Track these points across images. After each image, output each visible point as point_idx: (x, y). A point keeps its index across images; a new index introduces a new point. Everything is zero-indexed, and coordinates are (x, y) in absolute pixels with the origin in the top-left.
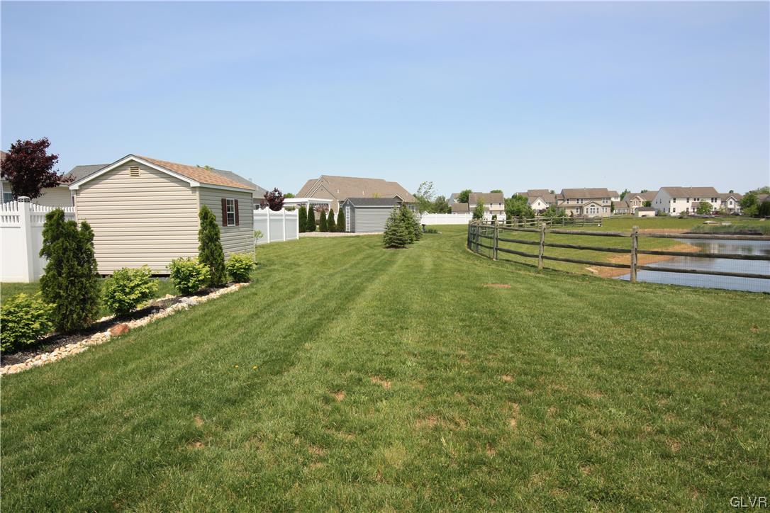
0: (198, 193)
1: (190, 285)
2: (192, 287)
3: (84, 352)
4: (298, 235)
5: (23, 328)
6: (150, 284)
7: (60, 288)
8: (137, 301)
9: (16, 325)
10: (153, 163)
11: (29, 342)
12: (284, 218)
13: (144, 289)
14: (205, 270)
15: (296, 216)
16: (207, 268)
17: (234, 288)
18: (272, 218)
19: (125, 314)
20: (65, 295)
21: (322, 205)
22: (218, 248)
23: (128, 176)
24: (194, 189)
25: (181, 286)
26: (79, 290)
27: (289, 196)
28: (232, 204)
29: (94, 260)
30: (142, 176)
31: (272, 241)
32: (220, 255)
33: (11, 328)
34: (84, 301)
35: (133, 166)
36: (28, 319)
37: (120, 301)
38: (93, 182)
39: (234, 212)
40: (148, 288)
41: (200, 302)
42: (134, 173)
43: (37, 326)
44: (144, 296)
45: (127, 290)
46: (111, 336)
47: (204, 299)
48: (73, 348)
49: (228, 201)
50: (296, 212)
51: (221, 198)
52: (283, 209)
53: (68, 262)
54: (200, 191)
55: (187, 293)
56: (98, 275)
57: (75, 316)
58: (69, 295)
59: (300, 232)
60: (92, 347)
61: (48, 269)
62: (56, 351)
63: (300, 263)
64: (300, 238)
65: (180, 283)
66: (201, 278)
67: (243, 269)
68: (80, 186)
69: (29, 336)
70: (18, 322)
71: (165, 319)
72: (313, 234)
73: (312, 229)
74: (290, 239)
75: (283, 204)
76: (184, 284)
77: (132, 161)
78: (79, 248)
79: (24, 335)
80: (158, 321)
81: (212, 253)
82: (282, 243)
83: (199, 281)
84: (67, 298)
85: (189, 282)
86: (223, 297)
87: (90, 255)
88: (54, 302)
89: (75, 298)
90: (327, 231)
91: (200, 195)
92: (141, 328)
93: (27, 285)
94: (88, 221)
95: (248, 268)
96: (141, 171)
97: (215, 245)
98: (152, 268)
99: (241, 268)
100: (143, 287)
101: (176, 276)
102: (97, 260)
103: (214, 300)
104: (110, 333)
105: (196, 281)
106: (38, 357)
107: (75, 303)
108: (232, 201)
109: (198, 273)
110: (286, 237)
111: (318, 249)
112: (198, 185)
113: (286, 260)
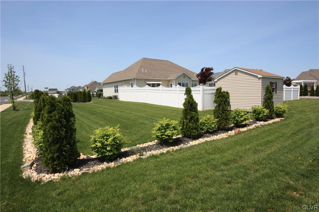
0: (261, 80)
1: (260, 117)
2: (261, 118)
3: (227, 137)
4: (299, 97)
5: (209, 126)
6: (247, 115)
7: (219, 114)
8: (243, 121)
9: (207, 125)
10: (243, 70)
11: (211, 131)
12: (292, 89)
13: (245, 117)
14: (266, 111)
15: (298, 88)
16: (267, 111)
17: (277, 120)
18: (286, 89)
19: (238, 125)
20: (221, 116)
21: (310, 83)
22: (271, 102)
23: (234, 75)
24: (259, 78)
25: (256, 117)
26: (225, 115)
27: (294, 80)
28: (274, 84)
29: (230, 105)
30: (239, 75)
31: (286, 100)
32: (272, 105)
33: (206, 126)
34: (226, 119)
35: (236, 71)
36: (211, 123)
37: (237, 120)
38: (222, 78)
39: (275, 87)
40: (246, 117)
41: (265, 124)
42: (236, 74)
43: (213, 126)
44: (245, 120)
45: (239, 117)
46: (235, 133)
47: (266, 123)
48: (223, 135)
49: (273, 82)
50: (299, 87)
51: (269, 82)
52: (292, 86)
53: (222, 105)
54: (262, 79)
55: (258, 119)
56: (231, 110)
57: (223, 124)
58: (222, 117)
59: (300, 96)
60: (229, 136)
61: (216, 107)
62: (219, 136)
63: (306, 111)
64: (300, 99)
65: (255, 115)
66: (265, 114)
67: (282, 112)
68: (217, 80)
69: (211, 129)
70: (208, 124)
71: (252, 129)
72: (306, 97)
73: (306, 95)
74: (295, 99)
75: (291, 83)
76: (257, 116)
77: (236, 69)
78: (226, 101)
79: (209, 128)
80: (250, 130)
81: (268, 104)
82: (291, 101)
83: (264, 115)
84: (221, 117)
85: (259, 115)
86: (274, 123)
87: (229, 103)
88: (217, 119)
89: (223, 118)
90: (314, 96)
91: (262, 81)
92: (244, 132)
93: (202, 111)
94: (228, 91)
95: (284, 112)
96: (238, 73)
97: (270, 101)
98: (247, 109)
99: (281, 112)
100: (245, 116)
101: (254, 113)
102: (231, 105)
103: (270, 124)
104: (234, 132)
105: (263, 115)
106: (214, 136)
107: (224, 120)
108: (274, 82)
109: (264, 112)
110: (293, 98)
111: (313, 104)
112: (262, 76)
113: (297, 109)
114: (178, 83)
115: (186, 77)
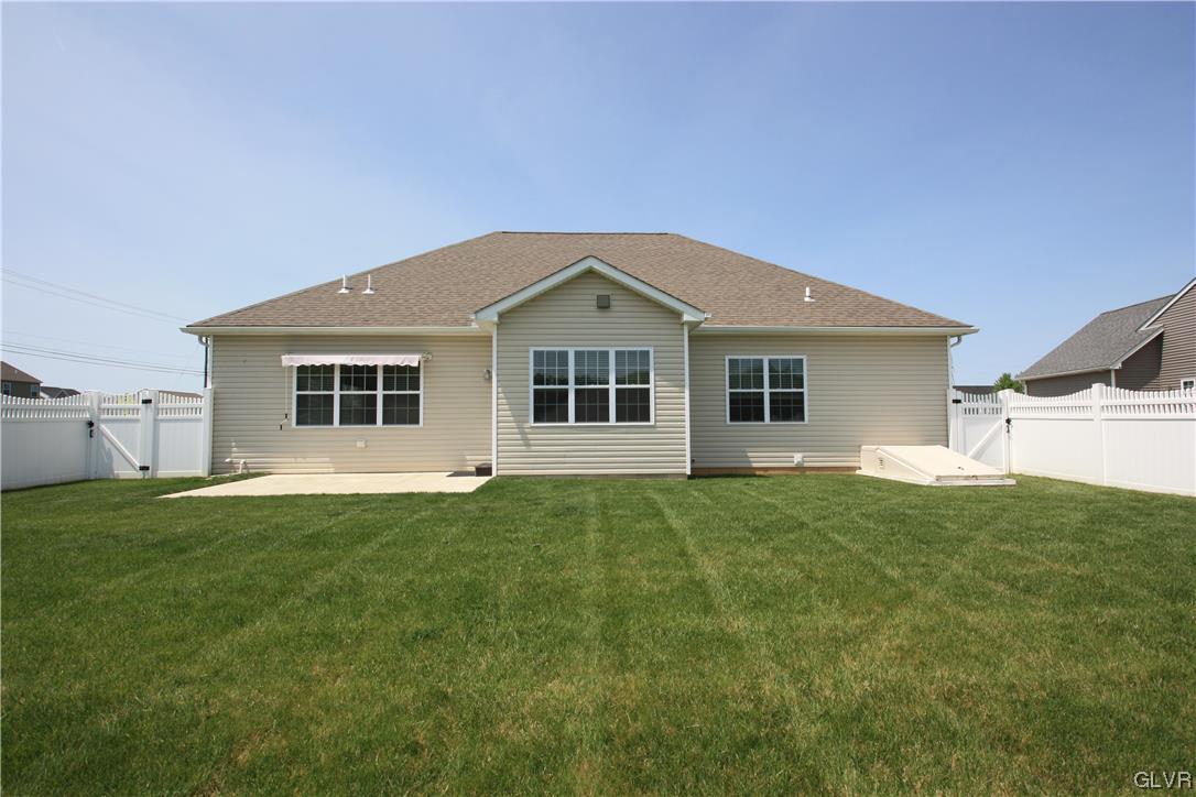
114: (538, 355)
115: (618, 303)
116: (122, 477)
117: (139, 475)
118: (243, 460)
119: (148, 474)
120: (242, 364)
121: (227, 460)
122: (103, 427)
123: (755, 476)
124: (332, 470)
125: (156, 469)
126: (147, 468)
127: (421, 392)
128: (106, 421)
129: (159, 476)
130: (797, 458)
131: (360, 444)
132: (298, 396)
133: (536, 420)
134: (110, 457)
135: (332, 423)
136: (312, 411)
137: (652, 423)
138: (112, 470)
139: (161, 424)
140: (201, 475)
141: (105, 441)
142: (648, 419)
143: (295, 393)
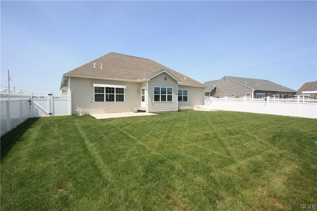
114: (155, 88)
115: (168, 79)
116: (42, 117)
117: (49, 116)
118: (81, 111)
119: (52, 116)
120: (79, 85)
121: (77, 111)
122: (34, 102)
123: (181, 111)
124: (104, 112)
125: (54, 113)
126: (52, 114)
127: (124, 94)
128: (35, 100)
129: (55, 116)
130: (186, 108)
131: (111, 106)
132: (95, 94)
133: (155, 101)
134: (38, 111)
135: (104, 101)
136: (99, 98)
137: (172, 102)
138: (38, 114)
139: (55, 101)
140: (69, 115)
141: (35, 106)
142: (172, 101)
143: (94, 93)
